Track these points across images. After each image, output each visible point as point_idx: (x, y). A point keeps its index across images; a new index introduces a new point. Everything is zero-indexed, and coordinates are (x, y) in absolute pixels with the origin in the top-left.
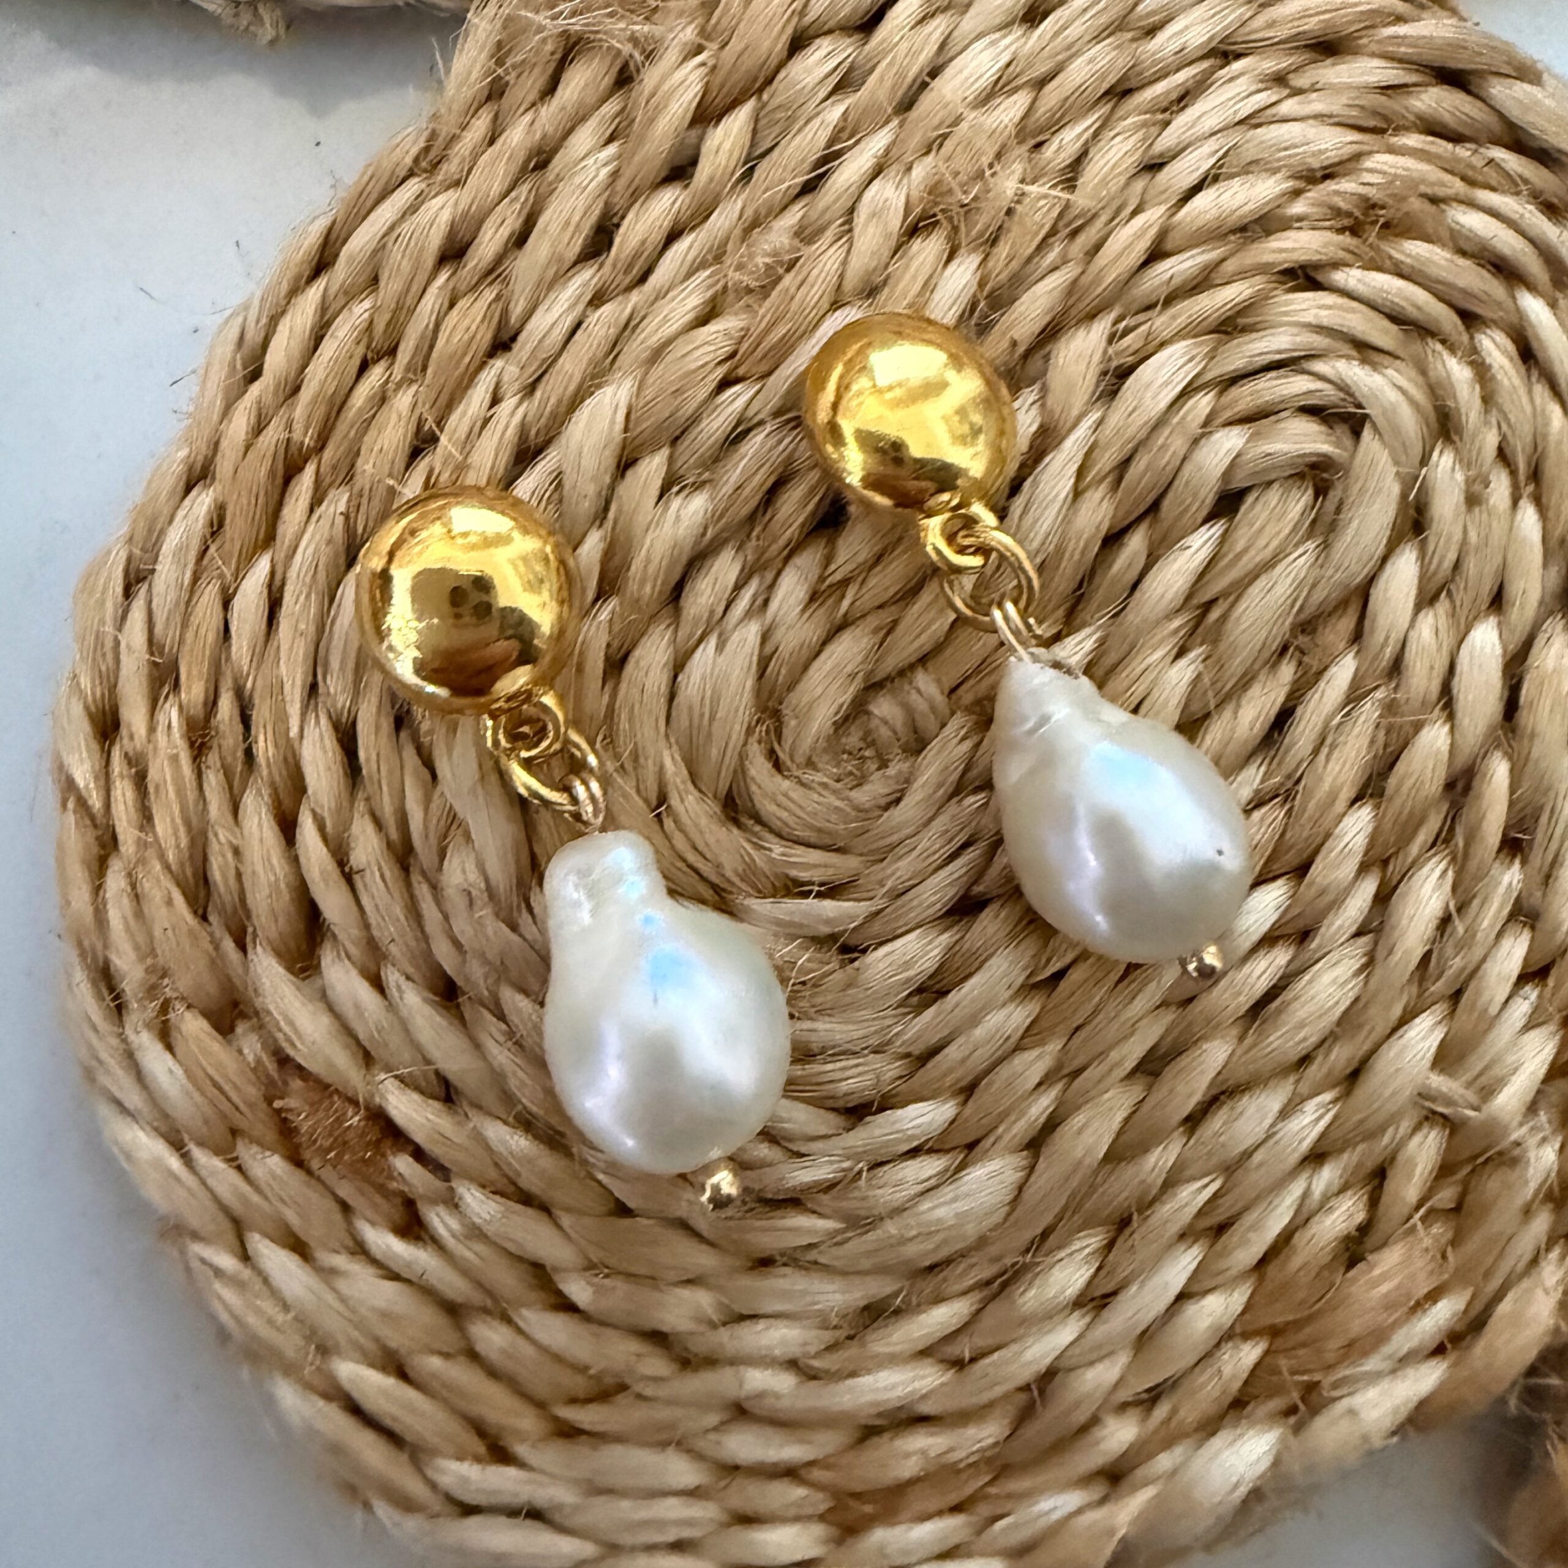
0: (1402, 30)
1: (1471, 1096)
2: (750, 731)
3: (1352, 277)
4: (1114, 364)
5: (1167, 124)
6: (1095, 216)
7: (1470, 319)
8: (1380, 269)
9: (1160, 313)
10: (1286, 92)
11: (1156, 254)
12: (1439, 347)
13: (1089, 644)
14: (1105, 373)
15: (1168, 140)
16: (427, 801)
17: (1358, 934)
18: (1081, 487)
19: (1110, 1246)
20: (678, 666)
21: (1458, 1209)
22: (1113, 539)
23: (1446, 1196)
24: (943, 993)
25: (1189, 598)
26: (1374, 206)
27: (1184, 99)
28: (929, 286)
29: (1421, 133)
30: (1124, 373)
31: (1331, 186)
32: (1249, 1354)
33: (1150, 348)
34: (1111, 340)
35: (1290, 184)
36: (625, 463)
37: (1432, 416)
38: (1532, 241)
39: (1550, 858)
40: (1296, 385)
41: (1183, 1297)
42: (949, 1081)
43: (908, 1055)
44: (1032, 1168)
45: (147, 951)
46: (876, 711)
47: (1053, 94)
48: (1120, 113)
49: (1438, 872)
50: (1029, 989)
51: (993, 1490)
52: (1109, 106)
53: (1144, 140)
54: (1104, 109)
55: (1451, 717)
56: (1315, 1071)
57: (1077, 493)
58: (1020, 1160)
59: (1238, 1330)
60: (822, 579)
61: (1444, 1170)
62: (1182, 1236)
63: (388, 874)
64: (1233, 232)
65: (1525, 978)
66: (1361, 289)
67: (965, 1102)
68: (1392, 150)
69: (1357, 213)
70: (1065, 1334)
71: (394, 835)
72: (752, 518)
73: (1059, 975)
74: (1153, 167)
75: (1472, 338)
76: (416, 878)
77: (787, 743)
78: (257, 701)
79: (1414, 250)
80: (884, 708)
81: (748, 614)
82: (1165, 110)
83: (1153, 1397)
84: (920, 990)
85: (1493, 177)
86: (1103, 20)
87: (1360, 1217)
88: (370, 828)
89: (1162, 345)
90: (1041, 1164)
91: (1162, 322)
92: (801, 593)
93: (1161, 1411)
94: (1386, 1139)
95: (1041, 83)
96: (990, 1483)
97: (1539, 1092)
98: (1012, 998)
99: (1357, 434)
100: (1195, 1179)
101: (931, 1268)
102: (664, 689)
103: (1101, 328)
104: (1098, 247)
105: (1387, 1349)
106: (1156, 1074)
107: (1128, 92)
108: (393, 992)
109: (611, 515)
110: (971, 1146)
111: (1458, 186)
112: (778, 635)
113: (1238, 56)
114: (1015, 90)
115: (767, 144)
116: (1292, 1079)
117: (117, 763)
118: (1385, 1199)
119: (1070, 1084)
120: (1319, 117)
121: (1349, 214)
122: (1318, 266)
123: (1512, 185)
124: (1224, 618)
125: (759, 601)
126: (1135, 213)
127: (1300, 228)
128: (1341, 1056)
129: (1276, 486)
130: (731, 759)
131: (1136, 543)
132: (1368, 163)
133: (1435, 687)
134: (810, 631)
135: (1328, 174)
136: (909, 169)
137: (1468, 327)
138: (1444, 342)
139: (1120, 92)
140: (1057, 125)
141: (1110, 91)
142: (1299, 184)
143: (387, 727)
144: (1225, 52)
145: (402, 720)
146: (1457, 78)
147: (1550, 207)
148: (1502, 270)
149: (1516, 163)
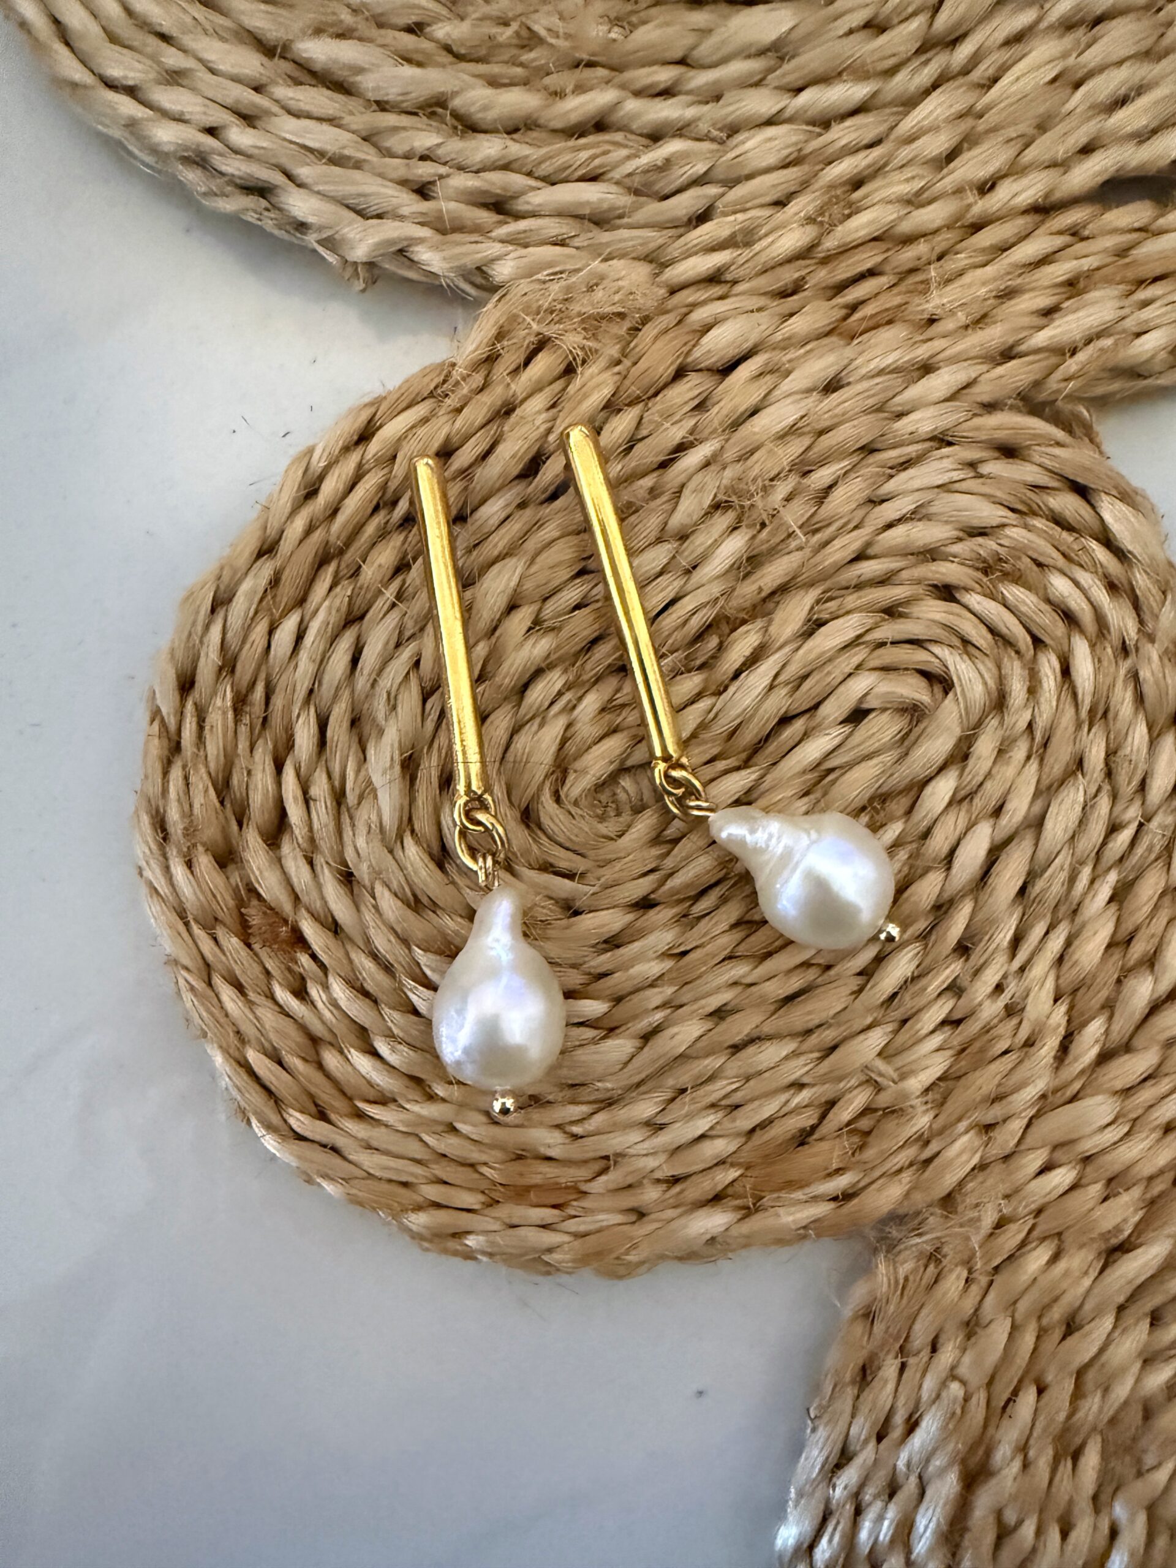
0: (1057, 451)
1: (895, 1076)
2: (546, 777)
3: (974, 600)
4: (815, 617)
5: (892, 476)
6: (829, 525)
7: (1038, 643)
9: (851, 594)
10: (972, 474)
11: (860, 556)
12: (1013, 654)
13: (754, 777)
14: (809, 621)
15: (890, 486)
16: (358, 771)
17: (860, 974)
18: (776, 683)
19: (673, 1100)
20: (515, 731)
21: (868, 1133)
22: (785, 720)
23: (865, 1124)
24: (618, 947)
25: (819, 765)
26: (1000, 560)
27: (906, 464)
28: (715, 545)
29: (1048, 520)
30: (820, 624)
31: (980, 540)
32: (733, 1174)
33: (841, 612)
34: (818, 602)
35: (953, 533)
36: (513, 606)
37: (995, 694)
38: (1091, 603)
39: (982, 961)
40: (919, 657)
41: (703, 1137)
42: (608, 992)
43: (589, 974)
44: (642, 1048)
45: (188, 813)
46: (623, 783)
47: (826, 441)
48: (864, 462)
49: (915, 951)
50: (666, 955)
51: (575, 1203)
52: (862, 456)
53: (874, 483)
54: (855, 459)
55: (949, 869)
56: (814, 1040)
57: (771, 687)
58: (637, 1043)
59: (729, 1160)
60: (611, 700)
61: (867, 1111)
62: (713, 1105)
63: (329, 804)
64: (912, 554)
65: (944, 1023)
66: (977, 608)
67: (614, 1006)
68: (1026, 527)
69: (991, 562)
70: (635, 1136)
71: (337, 783)
72: (577, 655)
73: (684, 953)
74: (874, 502)
75: (1035, 654)
76: (343, 809)
77: (565, 789)
78: (277, 690)
80: (626, 782)
81: (563, 711)
82: (891, 468)
83: (675, 1180)
84: (606, 942)
85: (1084, 559)
86: (871, 402)
87: (813, 1121)
88: (324, 776)
89: (848, 613)
90: (646, 1049)
91: (851, 600)
92: (597, 706)
93: (677, 1189)
94: (842, 1085)
95: (821, 433)
96: (575, 1200)
97: (933, 1084)
98: (658, 957)
99: (946, 693)
100: (727, 1078)
101: (573, 1086)
102: (504, 741)
103: (812, 595)
104: (827, 543)
105: (807, 1190)
106: (722, 1019)
107: (873, 451)
108: (318, 868)
109: (497, 634)
110: (612, 1030)
111: (1058, 558)
112: (578, 726)
113: (950, 444)
114: (803, 434)
115: (644, 433)
116: (800, 1039)
117: (189, 706)
118: (831, 1115)
119: (673, 1012)
121: (985, 561)
122: (957, 588)
123: (1094, 567)
124: (834, 782)
125: (570, 705)
126: (856, 527)
127: (953, 562)
128: (828, 1036)
129: (889, 712)
130: (532, 789)
131: (799, 725)
132: (1008, 531)
133: (945, 850)
134: (596, 731)
135: (982, 532)
136: (724, 468)
137: (1035, 649)
138: (1018, 652)
139: (868, 450)
140: (823, 462)
141: (862, 448)
142: (961, 534)
143: (346, 724)
144: (942, 440)
145: (355, 722)
146: (1082, 491)
147: (1112, 587)
148: (1069, 617)
149: (1101, 553)
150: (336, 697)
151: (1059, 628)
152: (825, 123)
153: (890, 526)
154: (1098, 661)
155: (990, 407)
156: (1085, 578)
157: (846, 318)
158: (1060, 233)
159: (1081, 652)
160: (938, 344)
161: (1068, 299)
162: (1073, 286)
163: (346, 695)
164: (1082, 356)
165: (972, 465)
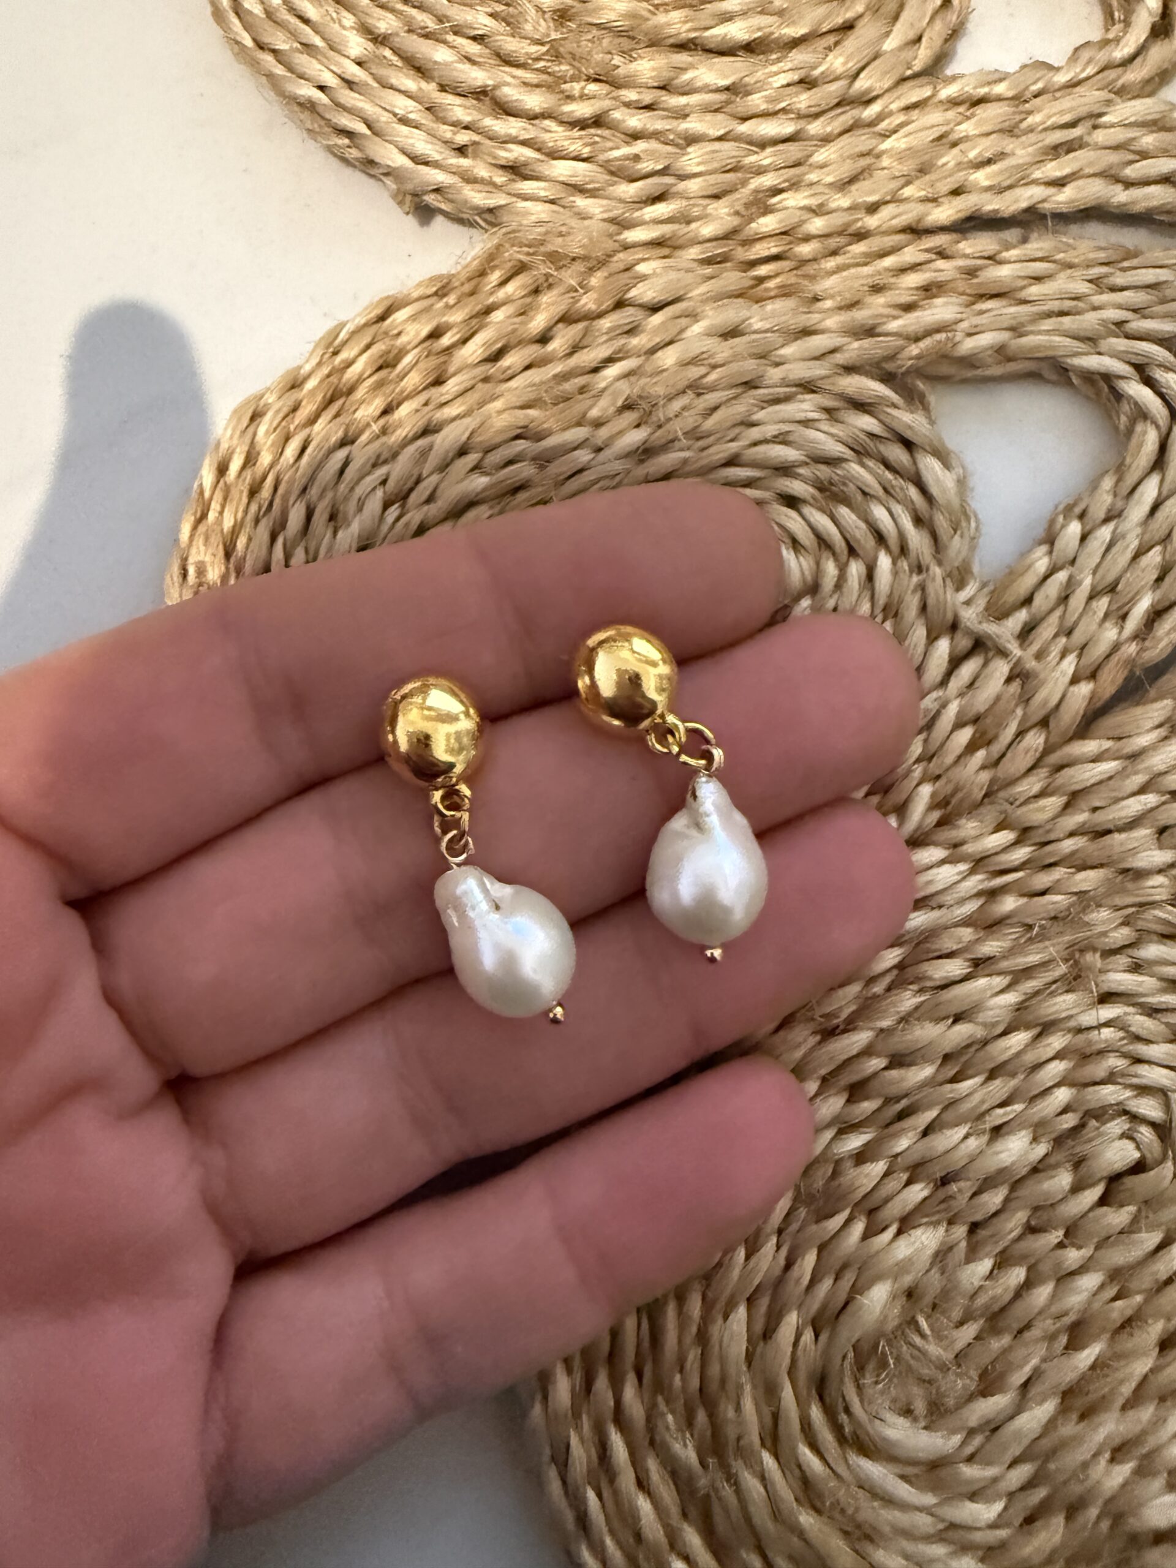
3: (811, 512)
5: (764, 408)
6: (710, 435)
7: (852, 551)
8: (824, 512)
11: (729, 463)
12: (830, 556)
15: (760, 416)
26: (834, 484)
27: (776, 401)
28: (621, 433)
31: (821, 466)
35: (803, 458)
36: (462, 452)
37: (809, 583)
47: (715, 375)
48: (745, 394)
52: (744, 389)
53: (749, 411)
54: (739, 390)
64: (772, 468)
66: (811, 519)
68: (863, 465)
69: (826, 484)
74: (747, 425)
79: (843, 512)
82: (764, 402)
85: (900, 496)
95: (714, 367)
104: (707, 448)
107: (752, 387)
111: (881, 492)
113: (812, 392)
114: (702, 365)
115: (584, 344)
120: (832, 435)
121: (822, 482)
122: (798, 499)
123: (906, 502)
126: (732, 440)
127: (798, 480)
132: (845, 465)
135: (824, 461)
136: (638, 379)
137: (848, 555)
138: (834, 554)
139: (750, 385)
140: (712, 388)
141: (746, 383)
142: (808, 460)
143: (326, 516)
144: (808, 387)
145: (332, 517)
146: (908, 445)
147: (918, 521)
148: (880, 538)
149: (913, 492)
150: (321, 496)
151: (869, 542)
152: (763, 144)
153: (755, 444)
154: (895, 573)
155: (849, 369)
156: (898, 509)
157: (752, 287)
158: (927, 250)
159: (884, 562)
160: (816, 317)
161: (924, 300)
162: (930, 290)
163: (330, 495)
164: (924, 344)
165: (828, 411)
